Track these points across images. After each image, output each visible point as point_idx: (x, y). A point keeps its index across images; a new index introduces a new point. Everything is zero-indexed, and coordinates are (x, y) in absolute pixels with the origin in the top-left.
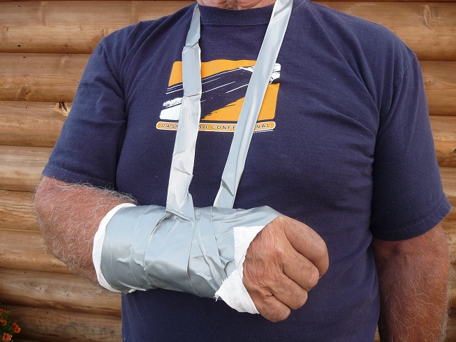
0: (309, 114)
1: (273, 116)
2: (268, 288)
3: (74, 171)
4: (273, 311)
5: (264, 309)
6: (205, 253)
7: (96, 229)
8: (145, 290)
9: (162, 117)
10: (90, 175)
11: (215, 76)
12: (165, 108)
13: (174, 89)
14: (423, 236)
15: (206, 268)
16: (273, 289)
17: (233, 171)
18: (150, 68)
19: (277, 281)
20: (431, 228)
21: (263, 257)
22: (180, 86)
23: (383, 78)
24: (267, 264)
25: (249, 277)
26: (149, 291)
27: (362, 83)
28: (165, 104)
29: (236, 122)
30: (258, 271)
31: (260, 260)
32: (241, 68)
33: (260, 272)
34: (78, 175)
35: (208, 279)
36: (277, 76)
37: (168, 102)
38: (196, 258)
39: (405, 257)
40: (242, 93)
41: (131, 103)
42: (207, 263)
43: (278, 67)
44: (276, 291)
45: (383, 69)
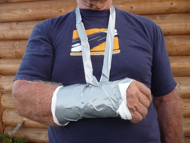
0: (131, 46)
1: (118, 48)
2: (136, 107)
3: (33, 76)
4: (138, 117)
5: (134, 116)
6: (108, 97)
7: (52, 96)
8: (77, 121)
9: (72, 51)
10: (40, 77)
11: (92, 35)
12: (73, 47)
13: (75, 40)
14: (171, 93)
15: (110, 103)
16: (137, 107)
17: (106, 69)
18: (63, 33)
19: (138, 104)
20: (172, 90)
21: (133, 94)
22: (79, 39)
23: (152, 35)
24: (135, 97)
25: (129, 103)
26: (79, 120)
27: (145, 35)
28: (72, 46)
29: (104, 51)
30: (132, 100)
31: (132, 96)
32: (102, 31)
33: (133, 100)
34: (35, 77)
35: (111, 107)
36: (116, 34)
37: (74, 45)
38: (105, 99)
39: (166, 103)
40: (105, 40)
41: (56, 47)
42: (110, 100)
43: (116, 31)
44: (138, 108)
45: (152, 31)
